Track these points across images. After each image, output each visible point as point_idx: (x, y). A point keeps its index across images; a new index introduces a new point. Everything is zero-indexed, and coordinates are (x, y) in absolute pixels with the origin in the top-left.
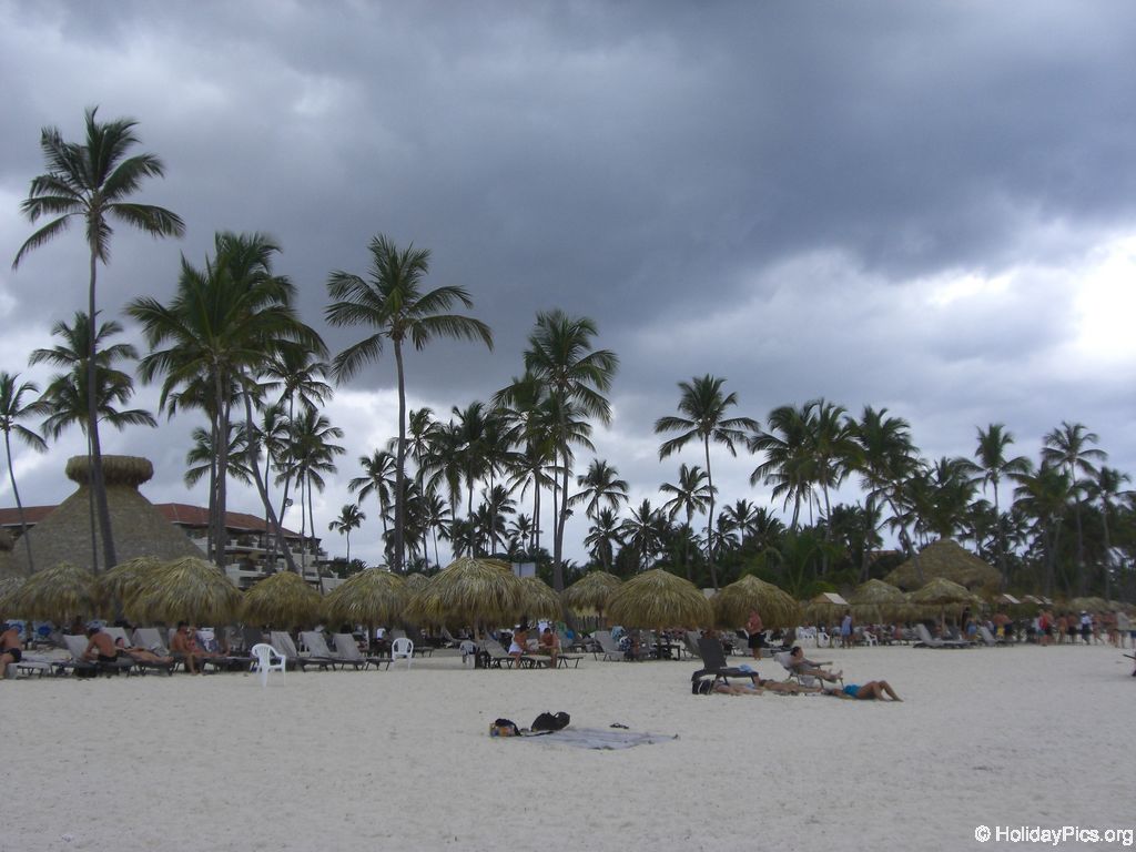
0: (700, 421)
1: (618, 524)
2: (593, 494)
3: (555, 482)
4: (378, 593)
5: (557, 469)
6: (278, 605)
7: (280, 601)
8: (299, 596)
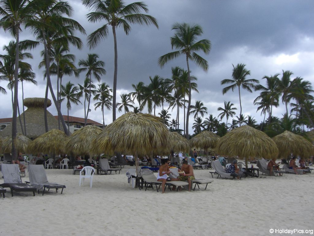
0: (237, 80)
1: (202, 122)
2: (196, 111)
3: (184, 105)
4: (89, 139)
5: (185, 101)
6: (48, 146)
7: (49, 144)
8: (59, 141)
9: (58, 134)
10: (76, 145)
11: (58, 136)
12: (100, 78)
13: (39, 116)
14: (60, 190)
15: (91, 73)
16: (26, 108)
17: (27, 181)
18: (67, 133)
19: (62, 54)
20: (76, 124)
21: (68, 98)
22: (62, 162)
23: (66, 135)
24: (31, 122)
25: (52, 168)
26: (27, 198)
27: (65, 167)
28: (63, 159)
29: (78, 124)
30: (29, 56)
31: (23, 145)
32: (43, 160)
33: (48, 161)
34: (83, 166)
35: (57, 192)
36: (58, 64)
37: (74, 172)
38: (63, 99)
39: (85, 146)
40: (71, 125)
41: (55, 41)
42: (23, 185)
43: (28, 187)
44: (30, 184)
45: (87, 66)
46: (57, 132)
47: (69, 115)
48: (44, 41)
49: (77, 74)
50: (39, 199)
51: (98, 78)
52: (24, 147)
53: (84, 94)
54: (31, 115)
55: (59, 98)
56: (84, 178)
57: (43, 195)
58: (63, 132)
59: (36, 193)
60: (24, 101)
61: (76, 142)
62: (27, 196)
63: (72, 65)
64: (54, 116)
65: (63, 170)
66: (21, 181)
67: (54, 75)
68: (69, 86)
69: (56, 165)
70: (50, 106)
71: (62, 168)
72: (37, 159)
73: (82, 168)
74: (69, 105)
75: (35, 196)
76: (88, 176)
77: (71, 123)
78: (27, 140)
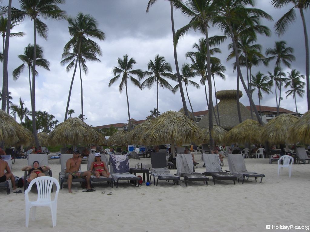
4: (285, 127)
6: (243, 136)
7: (244, 134)
8: (254, 131)
9: (253, 124)
10: (271, 134)
11: (253, 126)
12: (290, 65)
13: (231, 107)
14: (259, 179)
15: (280, 61)
16: (219, 101)
17: (227, 170)
18: (260, 122)
19: (249, 45)
20: (268, 113)
21: (259, 87)
22: (257, 152)
23: (260, 125)
24: (224, 114)
25: (248, 158)
26: (228, 186)
27: (261, 157)
28: (258, 149)
29: (270, 114)
30: (217, 50)
31: (219, 136)
32: (239, 150)
33: (244, 150)
34: (279, 155)
35: (256, 181)
36: (246, 56)
37: (270, 161)
38: (254, 90)
39: (281, 135)
40: (263, 115)
41: (242, 33)
42: (223, 173)
43: (229, 176)
44: (229, 173)
45: (275, 54)
46: (252, 123)
47: (261, 105)
48: (231, 35)
49: (266, 63)
50: (239, 188)
51: (288, 65)
52: (220, 138)
53: (274, 82)
54: (224, 107)
55: (250, 88)
56: (282, 168)
57: (243, 184)
58: (257, 122)
59: (236, 182)
60: (217, 94)
61: (271, 132)
62: (227, 184)
63: (260, 55)
64: (245, 106)
65: (259, 159)
66: (222, 170)
67: (243, 67)
68: (259, 76)
69: (252, 154)
70: (242, 97)
71: (257, 158)
72: (233, 149)
73: (278, 157)
74: (260, 95)
75: (236, 185)
76: (286, 165)
77: (263, 113)
78: (222, 131)
